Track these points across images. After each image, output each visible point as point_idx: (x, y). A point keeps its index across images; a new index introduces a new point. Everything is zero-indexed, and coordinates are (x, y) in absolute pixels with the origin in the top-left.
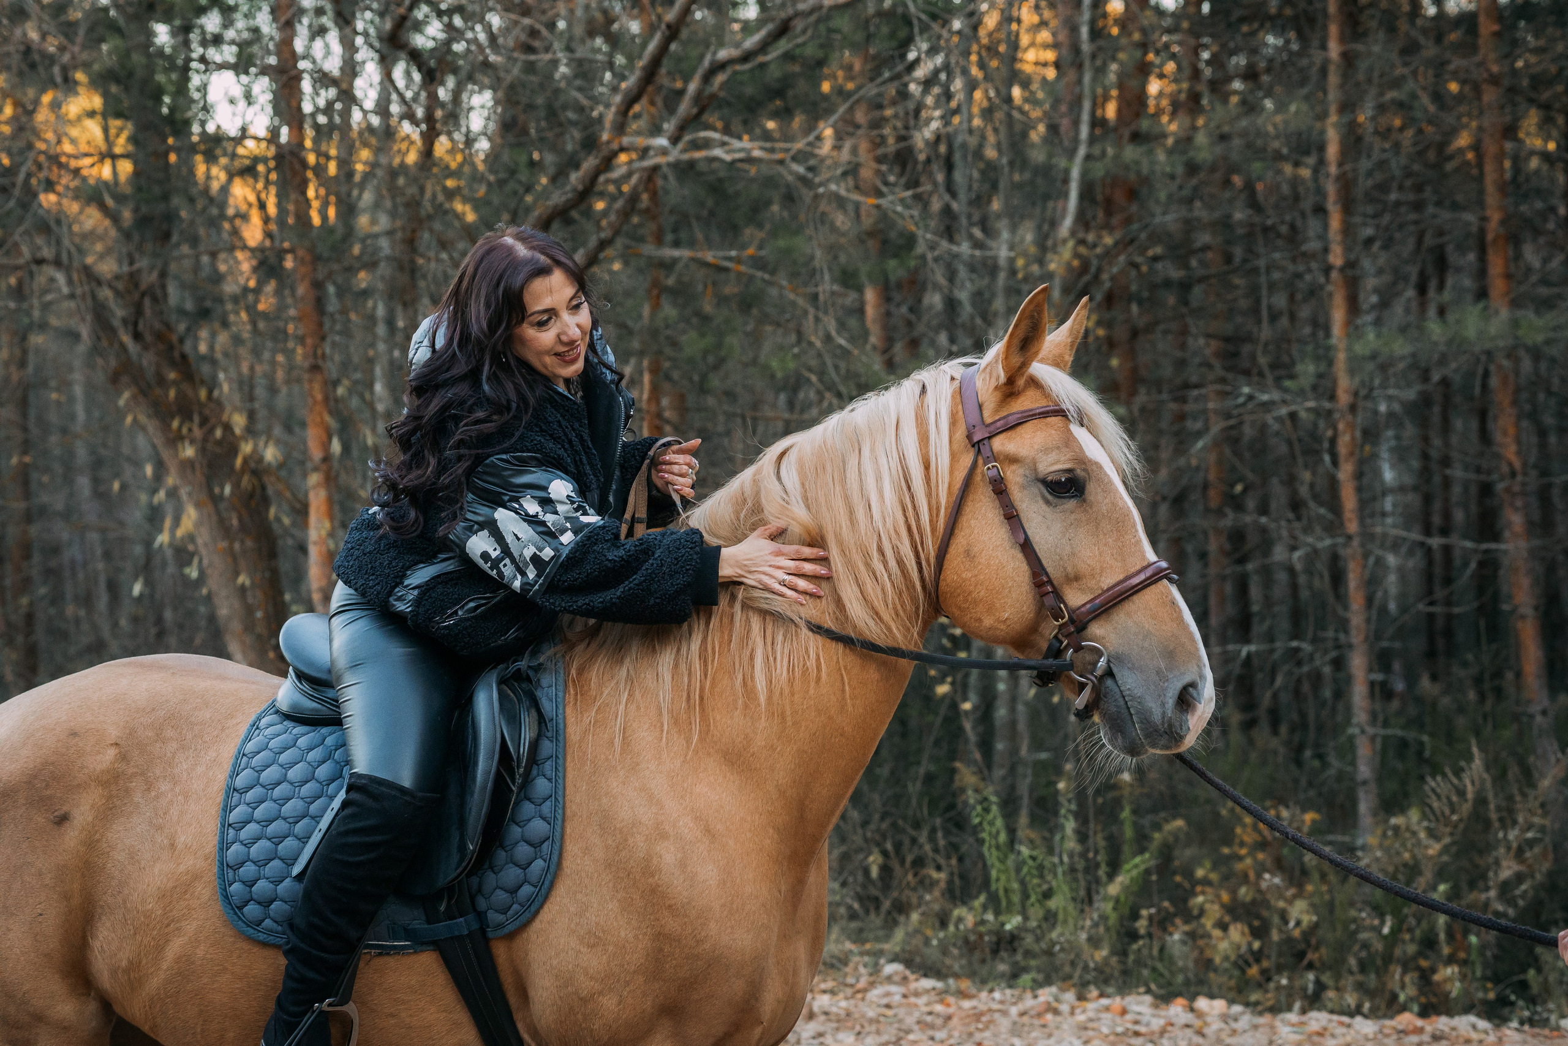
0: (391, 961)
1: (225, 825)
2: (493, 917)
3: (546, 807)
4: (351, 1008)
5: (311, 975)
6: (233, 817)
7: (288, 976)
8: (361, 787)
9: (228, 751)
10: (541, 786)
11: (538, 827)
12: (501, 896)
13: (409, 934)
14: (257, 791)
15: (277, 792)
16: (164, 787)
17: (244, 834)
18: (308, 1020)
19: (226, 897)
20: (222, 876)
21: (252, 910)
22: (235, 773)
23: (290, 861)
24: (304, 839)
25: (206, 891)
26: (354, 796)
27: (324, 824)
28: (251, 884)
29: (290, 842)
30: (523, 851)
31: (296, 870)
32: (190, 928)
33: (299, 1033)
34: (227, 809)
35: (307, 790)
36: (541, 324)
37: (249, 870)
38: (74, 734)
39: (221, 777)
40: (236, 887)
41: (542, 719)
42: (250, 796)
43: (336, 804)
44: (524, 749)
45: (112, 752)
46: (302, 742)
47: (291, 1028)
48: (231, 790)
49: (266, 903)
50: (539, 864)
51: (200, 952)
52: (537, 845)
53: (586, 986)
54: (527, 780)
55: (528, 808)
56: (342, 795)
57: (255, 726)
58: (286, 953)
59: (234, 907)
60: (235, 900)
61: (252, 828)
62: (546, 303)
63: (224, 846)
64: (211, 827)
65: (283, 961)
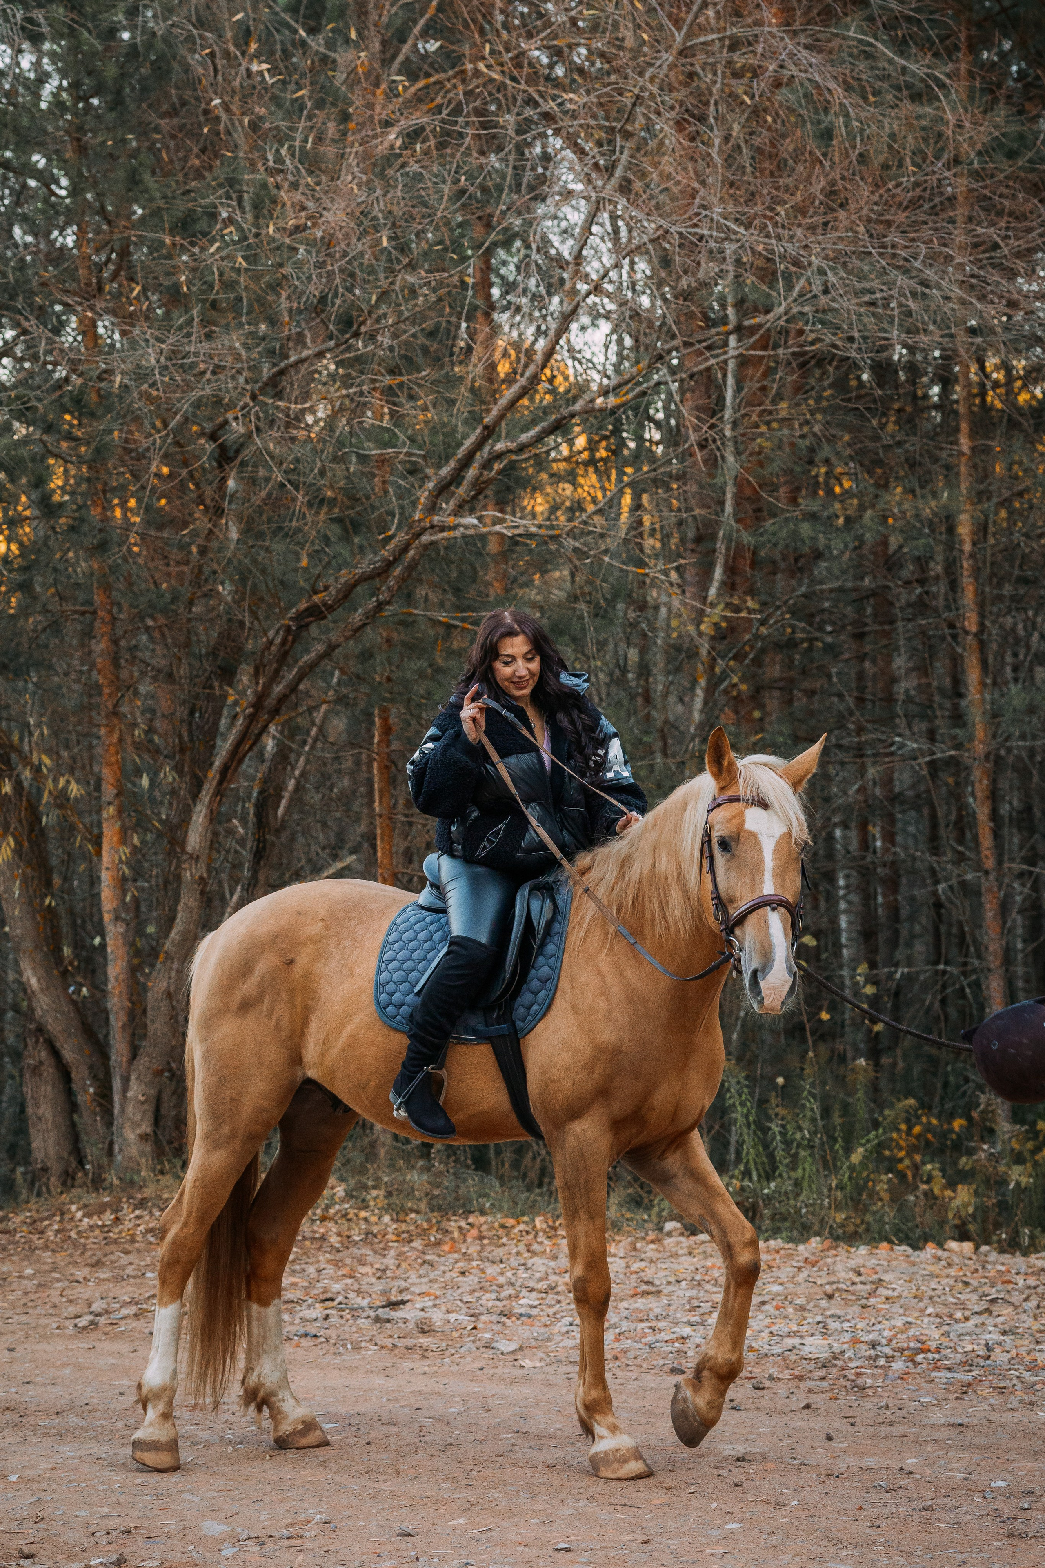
0: (464, 1048)
1: (381, 961)
2: (519, 1024)
3: (552, 961)
4: (443, 1073)
5: (424, 1050)
6: (385, 958)
7: (409, 1049)
8: (457, 943)
9: (386, 924)
10: (551, 948)
11: (545, 971)
12: (522, 1011)
13: (475, 1032)
14: (400, 944)
15: (411, 945)
16: (348, 943)
17: (390, 967)
18: (420, 1076)
19: (378, 1001)
20: (377, 989)
21: (391, 1009)
22: (389, 934)
23: (414, 985)
24: (422, 973)
25: (367, 1001)
26: (453, 948)
27: (434, 965)
28: (391, 995)
29: (415, 973)
30: (535, 984)
31: (416, 990)
32: (358, 1019)
33: (415, 1082)
34: (383, 953)
35: (427, 946)
36: (506, 664)
37: (391, 987)
38: (300, 914)
39: (380, 938)
40: (383, 996)
41: (555, 907)
42: (395, 946)
43: (441, 954)
44: (542, 925)
45: (321, 924)
46: (428, 920)
47: (411, 1079)
48: (387, 942)
49: (399, 1006)
50: (543, 993)
51: (362, 1033)
52: (544, 981)
53: (555, 1074)
54: (543, 945)
55: (541, 960)
56: (445, 949)
57: (404, 911)
58: (410, 1037)
59: (382, 1008)
60: (383, 1003)
61: (395, 964)
62: (508, 651)
63: (379, 973)
64: (374, 963)
65: (406, 1041)
